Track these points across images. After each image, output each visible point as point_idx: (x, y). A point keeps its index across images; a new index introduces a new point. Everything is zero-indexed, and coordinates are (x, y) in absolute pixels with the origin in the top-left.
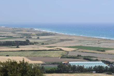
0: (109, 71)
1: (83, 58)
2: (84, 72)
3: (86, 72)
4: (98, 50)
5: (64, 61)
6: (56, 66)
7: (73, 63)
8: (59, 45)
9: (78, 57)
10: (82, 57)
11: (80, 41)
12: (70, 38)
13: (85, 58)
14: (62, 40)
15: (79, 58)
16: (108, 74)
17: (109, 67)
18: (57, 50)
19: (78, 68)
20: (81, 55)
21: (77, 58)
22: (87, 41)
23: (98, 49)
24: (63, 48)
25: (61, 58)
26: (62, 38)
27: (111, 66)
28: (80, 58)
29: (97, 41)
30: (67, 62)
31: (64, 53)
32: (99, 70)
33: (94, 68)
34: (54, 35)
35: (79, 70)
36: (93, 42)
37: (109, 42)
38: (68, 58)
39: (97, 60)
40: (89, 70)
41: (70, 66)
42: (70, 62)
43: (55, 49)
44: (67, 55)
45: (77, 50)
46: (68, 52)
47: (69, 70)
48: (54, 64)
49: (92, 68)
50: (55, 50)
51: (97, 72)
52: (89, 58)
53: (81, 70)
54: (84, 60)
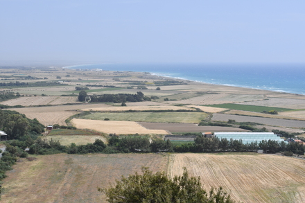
0: (287, 149)
1: (239, 126)
2: (242, 151)
3: (245, 151)
4: (265, 112)
5: (206, 131)
6: (191, 140)
7: (221, 135)
8: (195, 102)
9: (229, 124)
10: (237, 123)
11: (232, 95)
12: (214, 90)
13: (243, 125)
14: (200, 94)
15: (231, 126)
16: (285, 155)
17: (287, 142)
18: (192, 111)
19: (231, 145)
20: (234, 121)
21: (228, 126)
22: (243, 96)
23: (265, 110)
24: (201, 108)
25: (200, 124)
26: (200, 89)
27: (290, 140)
28: (233, 125)
29: (263, 96)
30: (210, 133)
31: (205, 117)
32: (270, 148)
33: (260, 144)
34: (186, 84)
35: (233, 147)
36: (255, 97)
37: (284, 98)
38: (211, 125)
39: (264, 130)
40: (252, 149)
41: (216, 140)
42: (215, 133)
43: (187, 109)
44: (210, 119)
45: (227, 111)
46: (211, 115)
47: (216, 148)
48: (187, 135)
49: (256, 144)
50: (189, 111)
51: (265, 152)
52: (249, 126)
53: (237, 147)
54: (240, 129)
